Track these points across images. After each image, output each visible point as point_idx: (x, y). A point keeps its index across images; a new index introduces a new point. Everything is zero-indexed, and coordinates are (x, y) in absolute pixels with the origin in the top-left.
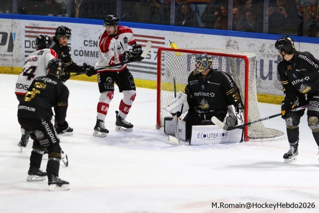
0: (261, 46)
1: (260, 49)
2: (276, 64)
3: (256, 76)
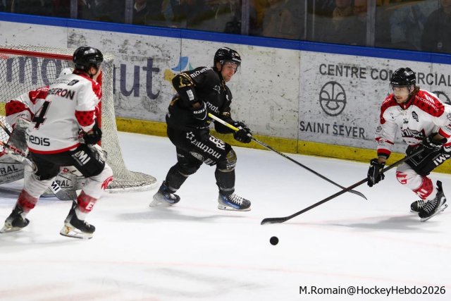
0: (122, 43)
1: (120, 48)
2: (146, 72)
3: (114, 90)
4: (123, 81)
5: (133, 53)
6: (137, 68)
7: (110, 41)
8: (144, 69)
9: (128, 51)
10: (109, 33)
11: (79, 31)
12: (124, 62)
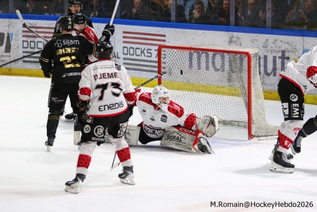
0: (265, 41)
1: (263, 44)
2: (280, 60)
3: (260, 72)
4: (265, 66)
5: (272, 47)
6: (275, 58)
7: (257, 40)
8: (279, 57)
9: (269, 47)
10: (256, 34)
11: (236, 34)
12: (266, 54)
